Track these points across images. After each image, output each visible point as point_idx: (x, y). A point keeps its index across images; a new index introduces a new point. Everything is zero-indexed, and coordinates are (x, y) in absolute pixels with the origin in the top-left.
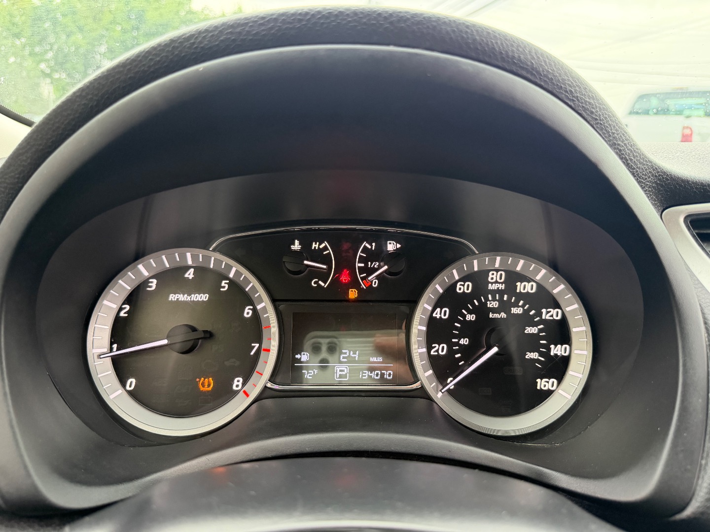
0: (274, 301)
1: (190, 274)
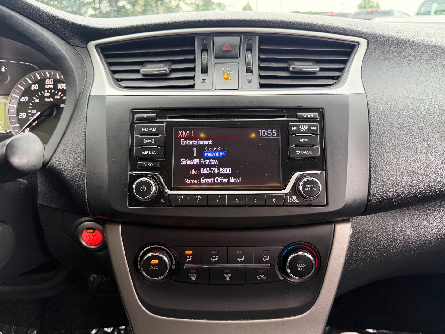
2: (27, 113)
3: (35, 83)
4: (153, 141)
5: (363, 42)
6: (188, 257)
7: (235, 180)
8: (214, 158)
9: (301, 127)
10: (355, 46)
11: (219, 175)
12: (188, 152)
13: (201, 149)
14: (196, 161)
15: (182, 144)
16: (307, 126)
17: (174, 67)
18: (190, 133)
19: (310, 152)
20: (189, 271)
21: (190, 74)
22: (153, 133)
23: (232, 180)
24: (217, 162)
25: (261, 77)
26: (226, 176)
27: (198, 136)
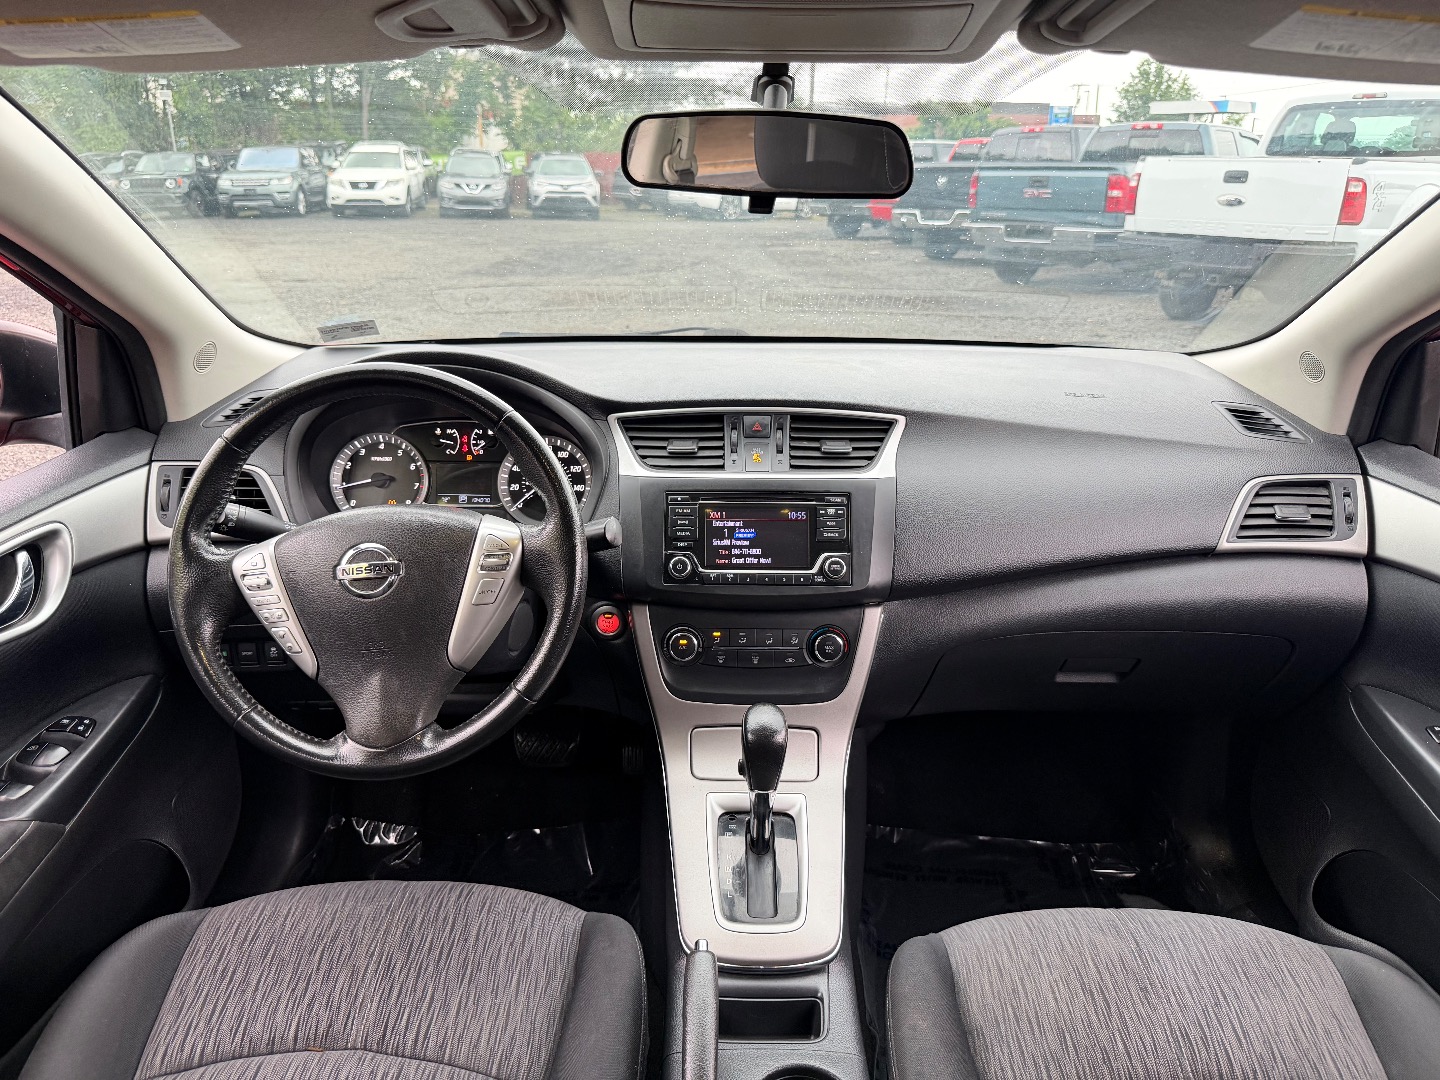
0: (427, 462)
1: (382, 447)
2: (521, 485)
4: (687, 522)
5: (902, 420)
6: (716, 639)
7: (766, 560)
8: (745, 539)
9: (829, 510)
10: (892, 423)
11: (750, 556)
12: (719, 533)
13: (732, 530)
14: (726, 542)
15: (713, 525)
16: (834, 510)
17: (702, 444)
18: (722, 515)
19: (837, 535)
20: (716, 653)
21: (720, 453)
22: (687, 514)
23: (762, 561)
24: (747, 543)
25: (792, 457)
26: (756, 556)
27: (729, 518)
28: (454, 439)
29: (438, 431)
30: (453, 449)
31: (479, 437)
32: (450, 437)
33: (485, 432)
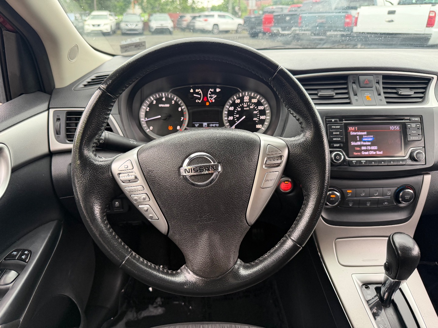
0: (187, 106)
1: (164, 99)
2: (234, 117)
3: (238, 99)
4: (338, 133)
5: (435, 77)
6: (349, 194)
7: (379, 152)
8: (368, 141)
9: (412, 125)
10: (430, 79)
11: (371, 150)
12: (354, 138)
13: (361, 136)
14: (359, 143)
15: (351, 134)
16: (415, 125)
17: (337, 92)
18: (355, 129)
19: (417, 138)
20: (349, 201)
21: (346, 96)
22: (338, 129)
23: (378, 153)
24: (369, 143)
25: (386, 98)
26: (375, 150)
27: (359, 130)
28: (200, 94)
29: (192, 91)
30: (199, 99)
31: (212, 93)
32: (198, 93)
33: (215, 90)
